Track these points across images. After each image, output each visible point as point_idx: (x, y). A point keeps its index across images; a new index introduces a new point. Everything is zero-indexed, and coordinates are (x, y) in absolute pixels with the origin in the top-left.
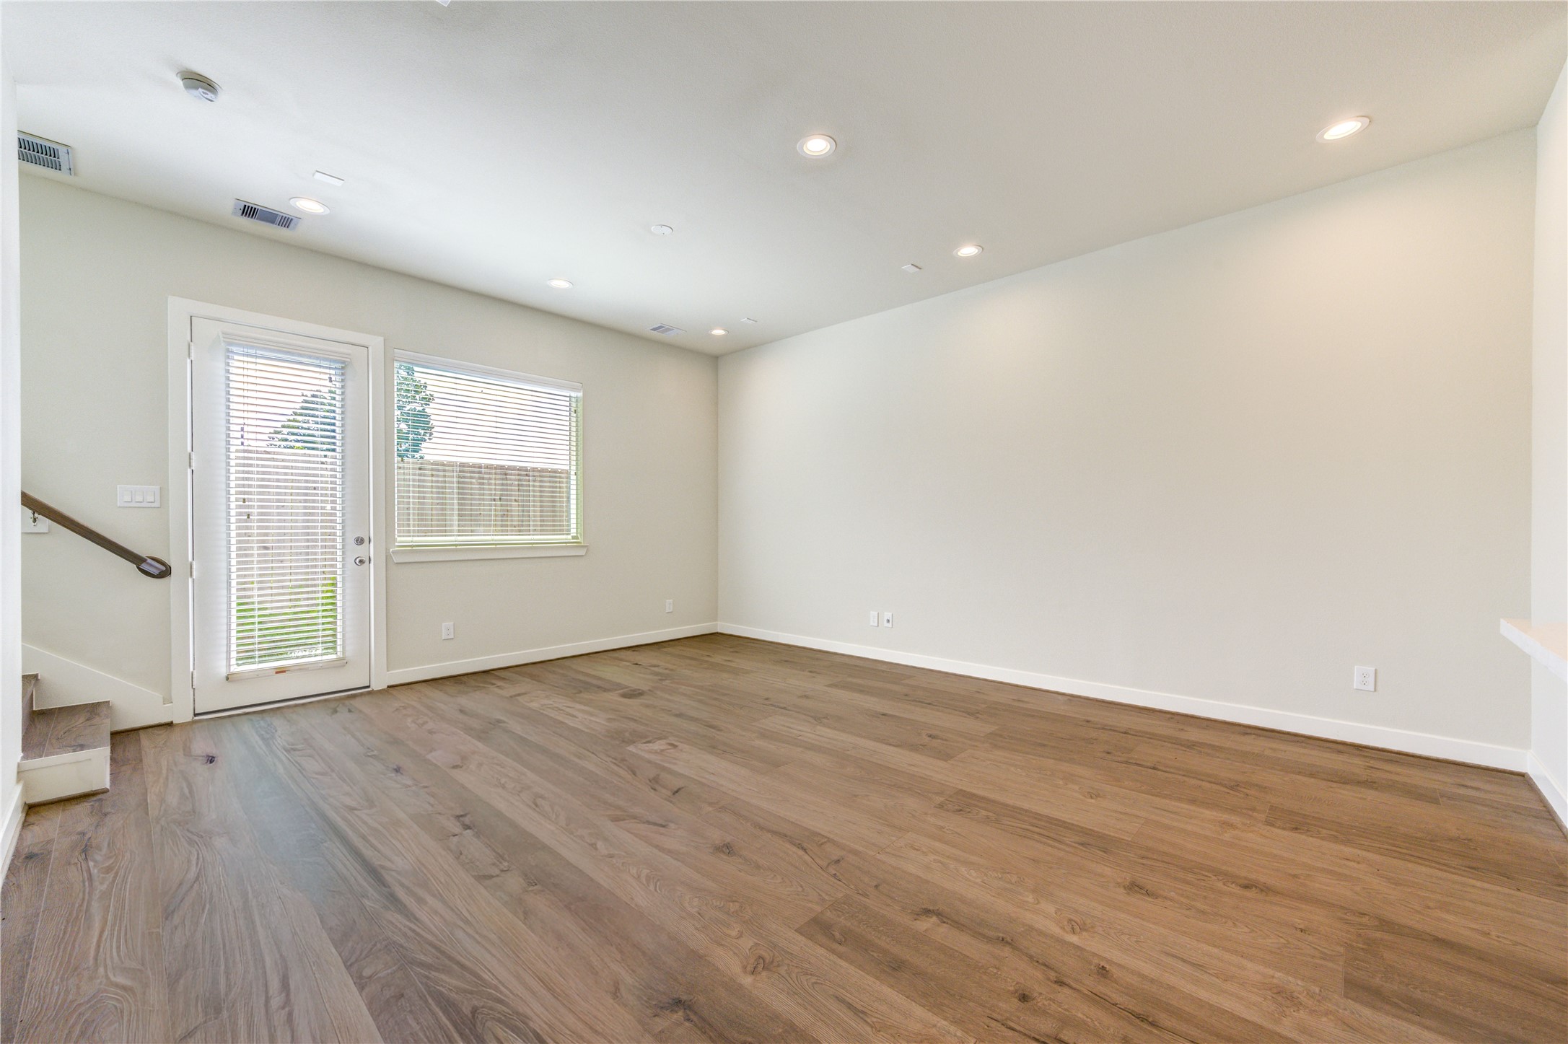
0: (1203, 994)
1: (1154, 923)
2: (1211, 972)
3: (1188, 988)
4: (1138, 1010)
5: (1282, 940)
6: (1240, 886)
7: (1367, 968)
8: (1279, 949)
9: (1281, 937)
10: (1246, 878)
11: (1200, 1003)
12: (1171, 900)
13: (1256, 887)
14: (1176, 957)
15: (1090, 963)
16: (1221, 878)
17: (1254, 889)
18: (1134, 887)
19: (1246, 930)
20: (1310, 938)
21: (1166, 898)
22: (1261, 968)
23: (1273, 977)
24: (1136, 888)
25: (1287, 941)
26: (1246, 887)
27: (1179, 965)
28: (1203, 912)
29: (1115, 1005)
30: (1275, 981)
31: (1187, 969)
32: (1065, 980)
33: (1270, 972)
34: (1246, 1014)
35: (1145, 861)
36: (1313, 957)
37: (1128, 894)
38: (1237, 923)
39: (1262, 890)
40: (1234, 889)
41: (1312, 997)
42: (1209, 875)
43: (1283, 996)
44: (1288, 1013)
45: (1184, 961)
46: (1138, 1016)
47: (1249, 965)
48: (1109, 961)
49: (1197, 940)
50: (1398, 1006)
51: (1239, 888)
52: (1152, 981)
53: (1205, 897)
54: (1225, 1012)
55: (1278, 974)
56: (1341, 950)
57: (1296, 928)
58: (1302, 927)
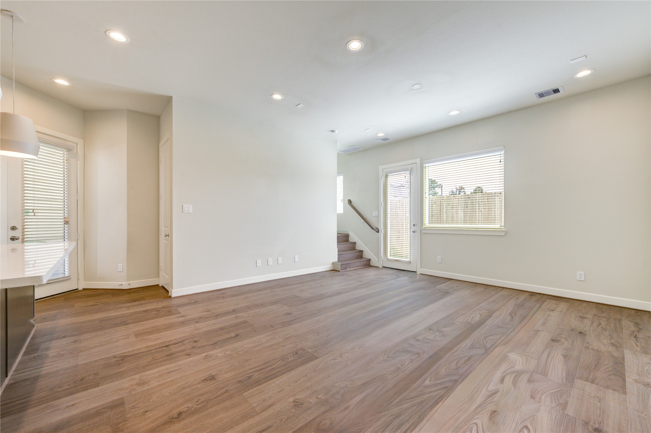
0: (162, 368)
1: (192, 373)
2: (165, 374)
3: (167, 366)
4: (173, 355)
5: (151, 401)
6: (182, 412)
7: (117, 416)
8: (151, 397)
9: (152, 402)
10: (184, 419)
11: (161, 366)
12: (198, 384)
13: (176, 418)
14: (177, 370)
15: (193, 354)
16: (193, 409)
17: (176, 416)
18: (212, 378)
19: (165, 394)
20: (142, 410)
21: (200, 383)
22: (152, 386)
23: (147, 386)
24: (211, 378)
25: (150, 402)
26: (180, 414)
27: (174, 369)
28: (184, 388)
29: (178, 353)
30: (146, 385)
31: (172, 370)
32: (193, 348)
33: (149, 387)
34: (149, 372)
35: (224, 390)
36: (138, 403)
37: (211, 374)
38: (170, 394)
39: (173, 418)
40: (183, 408)
41: (133, 389)
42: (198, 406)
43: (142, 383)
44: (139, 380)
45: (174, 371)
46: (172, 354)
47: (156, 384)
48: (190, 357)
49: (176, 378)
50: (104, 409)
51: (182, 411)
52: (176, 361)
53: (189, 395)
54: (155, 368)
55: (147, 388)
56: (129, 416)
57: (149, 411)
58: (147, 413)
